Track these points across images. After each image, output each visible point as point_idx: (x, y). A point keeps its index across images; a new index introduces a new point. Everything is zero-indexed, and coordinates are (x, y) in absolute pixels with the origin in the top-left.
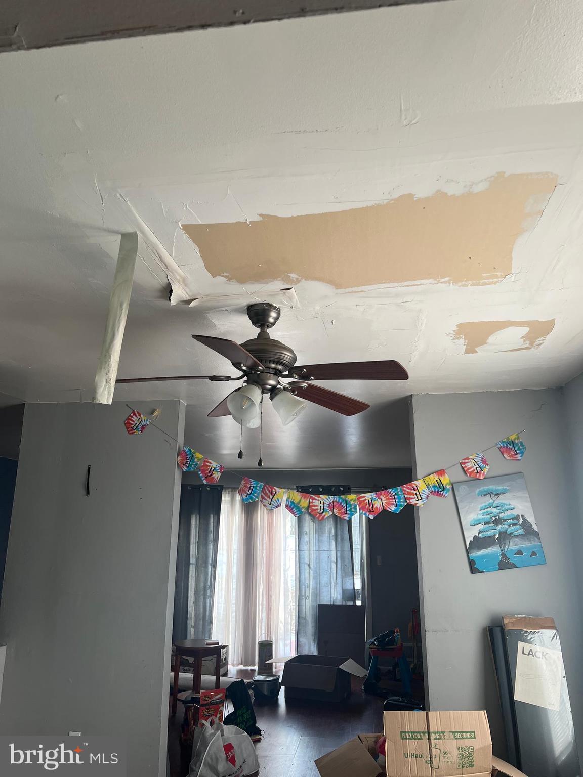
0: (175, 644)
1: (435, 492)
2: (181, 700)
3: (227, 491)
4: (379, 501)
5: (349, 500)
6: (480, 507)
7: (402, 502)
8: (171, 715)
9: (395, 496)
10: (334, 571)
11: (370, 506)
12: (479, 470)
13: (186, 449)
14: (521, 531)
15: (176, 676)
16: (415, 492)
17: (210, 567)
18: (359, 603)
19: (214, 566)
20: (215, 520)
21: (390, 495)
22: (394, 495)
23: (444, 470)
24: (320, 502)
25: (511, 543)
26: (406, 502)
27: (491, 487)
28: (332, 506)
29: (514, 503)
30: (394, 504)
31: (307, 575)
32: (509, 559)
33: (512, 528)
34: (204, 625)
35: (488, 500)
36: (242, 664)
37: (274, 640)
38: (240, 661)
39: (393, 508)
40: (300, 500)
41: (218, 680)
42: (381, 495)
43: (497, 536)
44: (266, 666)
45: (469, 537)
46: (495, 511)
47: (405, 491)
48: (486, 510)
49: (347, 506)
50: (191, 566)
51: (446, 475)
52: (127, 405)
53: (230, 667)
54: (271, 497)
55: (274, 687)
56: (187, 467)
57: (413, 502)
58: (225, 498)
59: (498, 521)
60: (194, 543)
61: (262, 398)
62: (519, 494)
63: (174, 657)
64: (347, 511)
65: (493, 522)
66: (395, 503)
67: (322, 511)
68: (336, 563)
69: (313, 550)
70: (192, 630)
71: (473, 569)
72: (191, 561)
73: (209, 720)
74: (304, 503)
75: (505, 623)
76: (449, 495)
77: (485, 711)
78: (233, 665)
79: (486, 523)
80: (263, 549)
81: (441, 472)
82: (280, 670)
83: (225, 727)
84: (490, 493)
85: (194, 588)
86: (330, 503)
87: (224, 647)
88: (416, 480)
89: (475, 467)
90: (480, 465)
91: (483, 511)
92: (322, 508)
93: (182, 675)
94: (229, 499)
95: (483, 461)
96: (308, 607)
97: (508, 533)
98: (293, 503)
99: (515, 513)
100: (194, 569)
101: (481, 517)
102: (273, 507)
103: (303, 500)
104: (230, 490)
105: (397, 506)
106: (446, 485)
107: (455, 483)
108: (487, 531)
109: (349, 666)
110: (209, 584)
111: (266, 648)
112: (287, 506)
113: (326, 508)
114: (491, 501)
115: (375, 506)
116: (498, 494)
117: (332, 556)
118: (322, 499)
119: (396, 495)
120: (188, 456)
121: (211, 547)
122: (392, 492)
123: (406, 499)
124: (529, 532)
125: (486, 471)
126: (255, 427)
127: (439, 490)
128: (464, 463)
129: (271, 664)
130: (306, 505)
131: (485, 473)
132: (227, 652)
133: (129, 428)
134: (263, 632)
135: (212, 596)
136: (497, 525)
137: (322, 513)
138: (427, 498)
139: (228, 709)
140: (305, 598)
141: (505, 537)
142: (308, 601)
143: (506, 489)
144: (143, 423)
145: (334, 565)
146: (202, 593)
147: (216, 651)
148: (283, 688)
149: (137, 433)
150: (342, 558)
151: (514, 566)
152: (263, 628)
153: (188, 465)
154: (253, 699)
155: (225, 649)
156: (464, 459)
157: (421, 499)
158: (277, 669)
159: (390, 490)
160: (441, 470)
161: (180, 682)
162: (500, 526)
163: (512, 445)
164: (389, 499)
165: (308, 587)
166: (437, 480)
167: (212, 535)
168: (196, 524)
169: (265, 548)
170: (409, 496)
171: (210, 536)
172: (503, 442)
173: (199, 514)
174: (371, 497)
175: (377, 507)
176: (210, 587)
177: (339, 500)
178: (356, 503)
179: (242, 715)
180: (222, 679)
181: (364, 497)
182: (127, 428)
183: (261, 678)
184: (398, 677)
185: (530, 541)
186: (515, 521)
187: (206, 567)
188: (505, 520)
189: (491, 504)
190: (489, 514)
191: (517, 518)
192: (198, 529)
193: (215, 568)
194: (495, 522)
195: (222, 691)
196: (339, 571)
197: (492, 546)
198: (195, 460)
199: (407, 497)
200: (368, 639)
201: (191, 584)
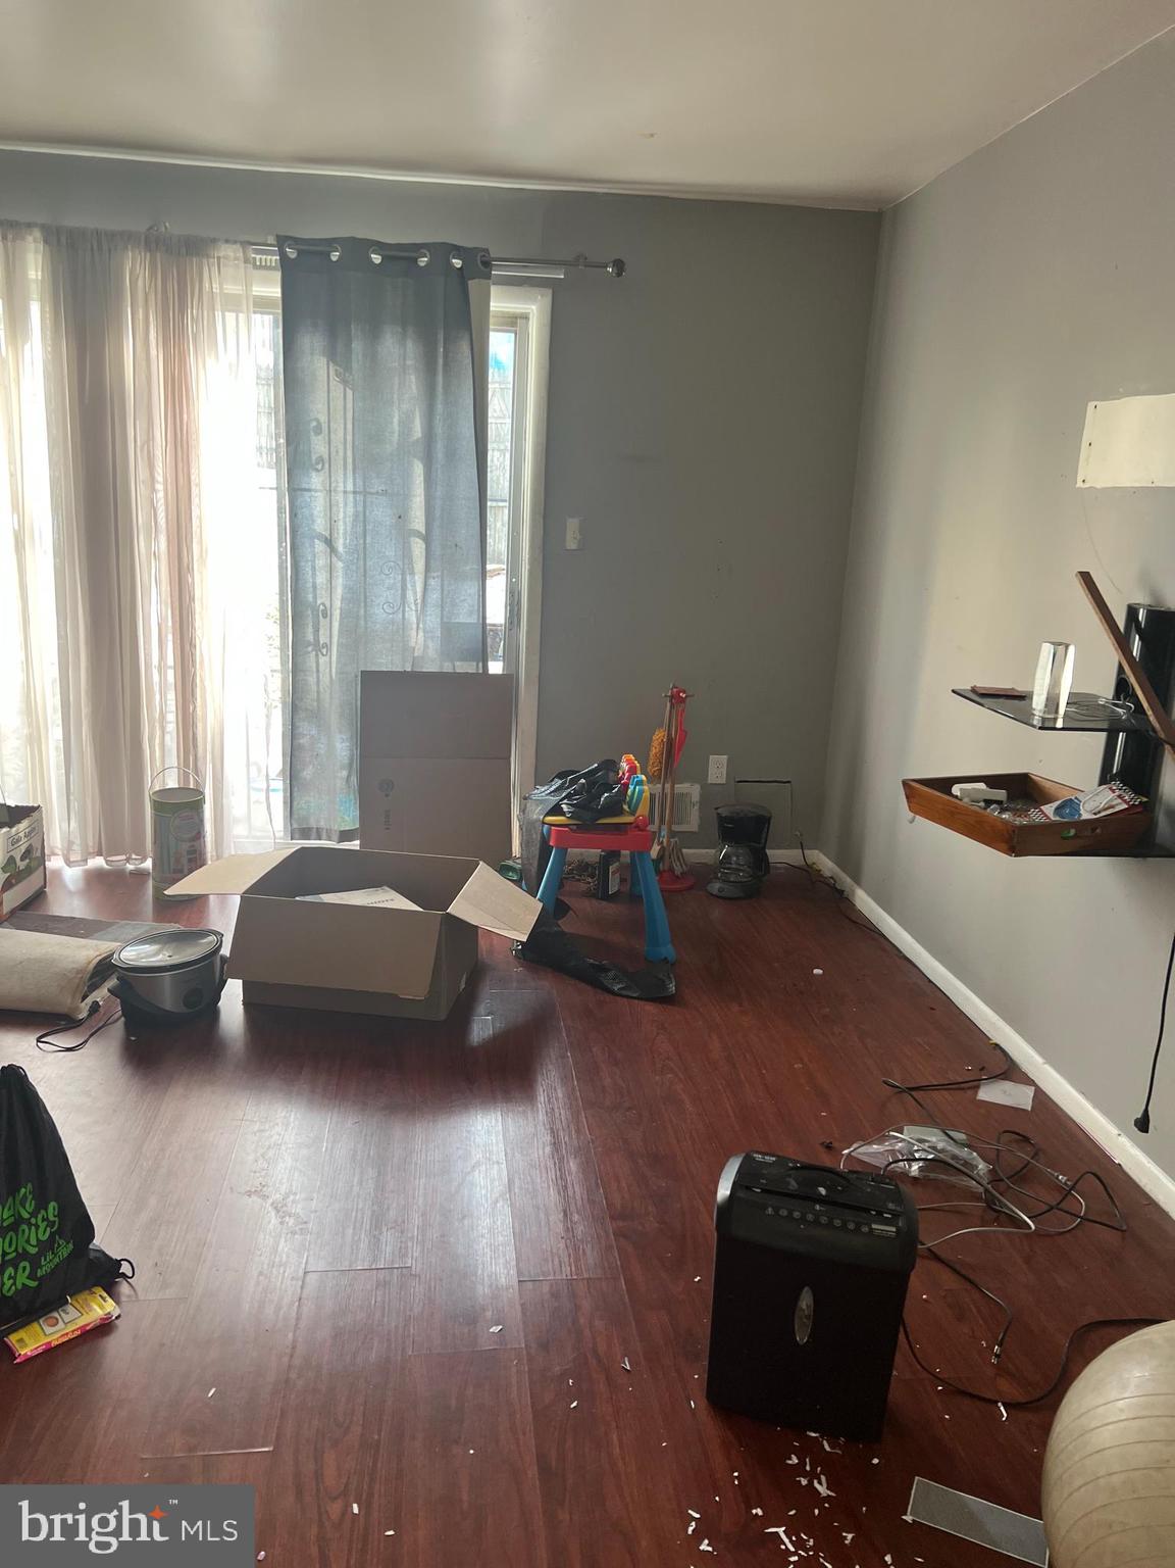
10: (420, 568)
18: (496, 668)
36: (100, 854)
38: (94, 848)
53: (58, 864)
55: (205, 979)
68: (427, 540)
78: (68, 862)
96: (326, 678)
109: (480, 897)
111: (182, 819)
117: (412, 515)
134: (170, 757)
142: (327, 659)
145: (418, 547)
150: (449, 518)
165: (325, 617)
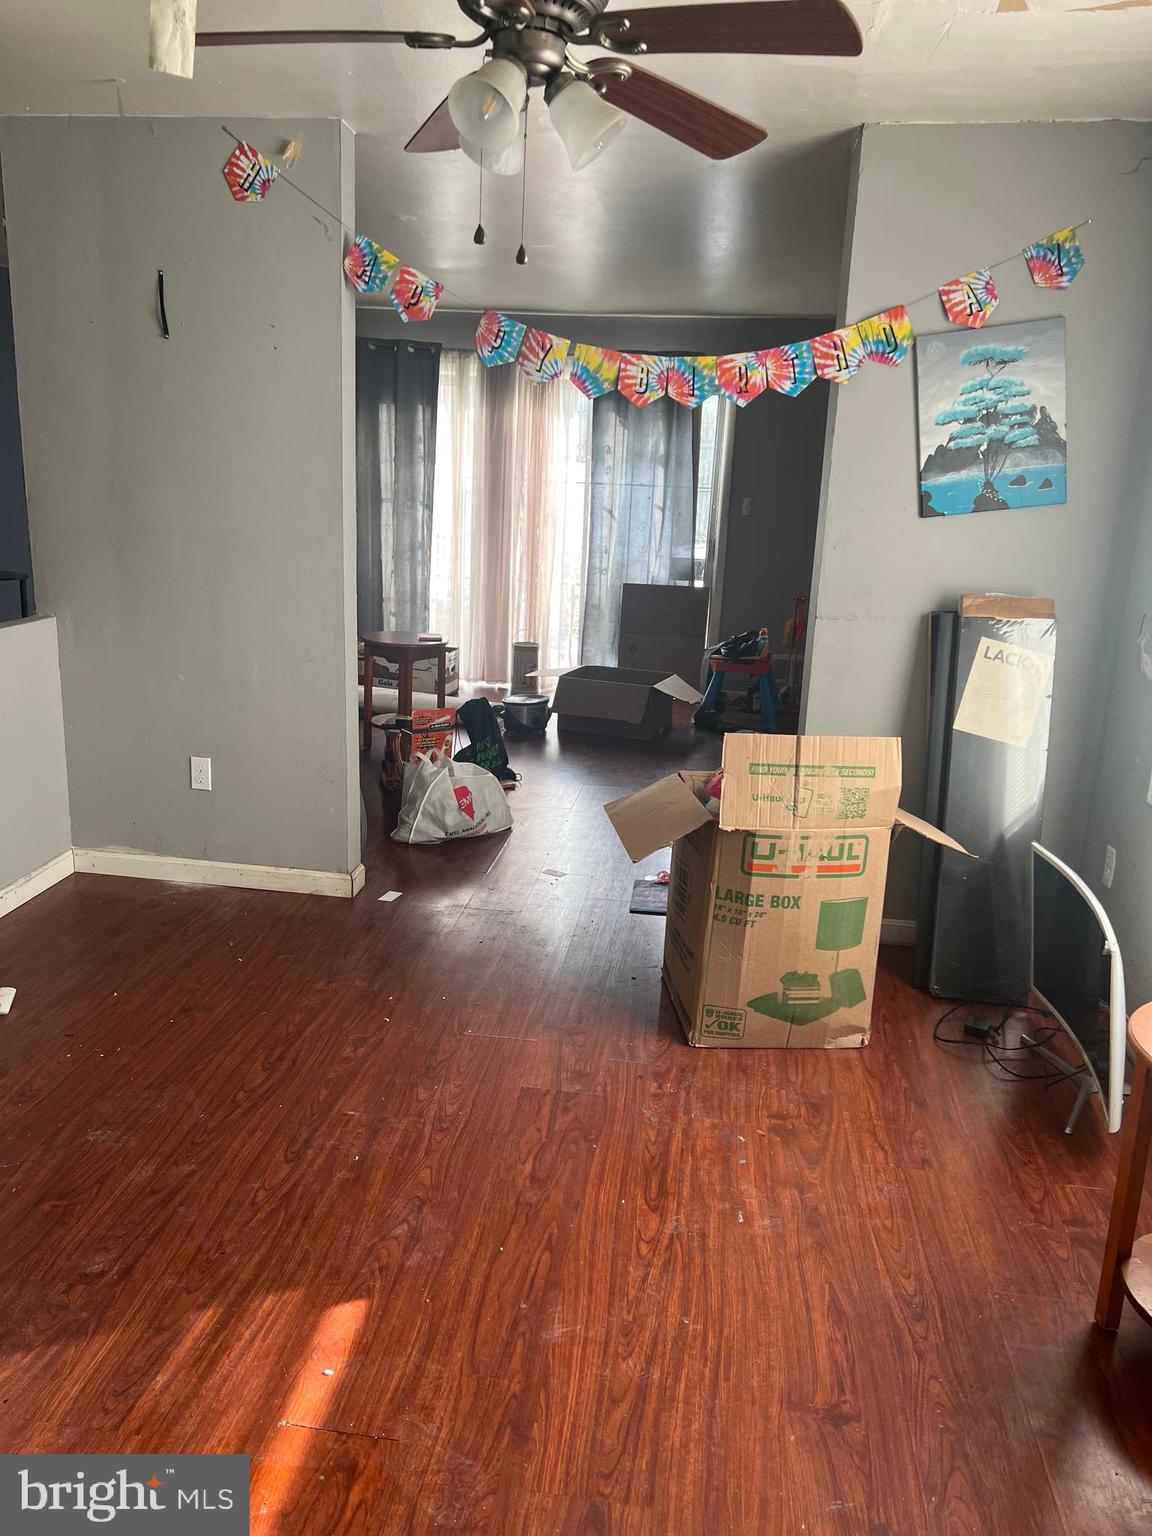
0: (364, 637)
1: (877, 353)
2: (377, 726)
3: (450, 356)
4: (760, 370)
5: (700, 367)
6: (962, 387)
7: (806, 373)
8: (363, 748)
9: (796, 361)
10: (659, 526)
11: (741, 380)
12: (975, 308)
13: (362, 241)
14: (1033, 439)
15: (368, 693)
16: (836, 353)
17: (420, 508)
18: (699, 584)
19: (429, 507)
20: (428, 417)
21: (785, 358)
22: (793, 359)
23: (902, 307)
24: (640, 369)
25: (1008, 462)
26: (816, 373)
27: (992, 346)
28: (665, 380)
29: (1030, 382)
30: (790, 378)
31: (605, 532)
32: (997, 492)
33: (1017, 432)
34: (413, 611)
35: (981, 373)
36: (483, 679)
37: (540, 642)
38: (480, 675)
39: (786, 387)
40: (601, 365)
41: (441, 703)
42: (766, 355)
43: (982, 449)
44: (525, 683)
45: (930, 447)
46: (991, 396)
47: (816, 349)
48: (973, 394)
49: (696, 379)
50: (384, 505)
51: (906, 318)
52: (224, 128)
53: (462, 683)
54: (542, 355)
55: (540, 713)
56: (367, 283)
57: (830, 373)
58: (447, 371)
59: (991, 417)
60: (386, 461)
61: (527, 98)
62: (1048, 363)
63: (363, 662)
64: (693, 390)
65: (981, 419)
66: (792, 375)
67: (644, 387)
68: (663, 510)
69: (621, 485)
70: (393, 620)
71: (925, 509)
72: (383, 496)
73: (430, 753)
74: (608, 370)
75: (964, 605)
76: (904, 360)
77: (900, 739)
78: (468, 680)
79: (968, 420)
80: (522, 479)
81: (896, 312)
82: (550, 692)
83: (455, 764)
84: (986, 359)
85: (391, 545)
86: (662, 372)
87: (451, 650)
88: (843, 326)
89: (967, 304)
90: (979, 297)
91: (964, 397)
92: (645, 381)
93: (376, 691)
94: (454, 373)
95: (989, 289)
96: (604, 588)
97: (1007, 441)
98: (585, 369)
99: (1028, 402)
100: (391, 510)
101: (959, 408)
102: (545, 376)
103: (606, 365)
104: (456, 354)
105: (795, 382)
106: (904, 338)
107: (919, 336)
108: (966, 437)
109: (672, 686)
110: (420, 540)
111: (527, 655)
112: (573, 376)
113: (653, 381)
114: (987, 376)
115: (752, 381)
116: (1004, 362)
117: (656, 497)
118: (646, 363)
119: (797, 357)
120: (367, 259)
121: (421, 469)
122: (790, 352)
123: (815, 367)
124: (1048, 439)
125: (989, 310)
126: (510, 173)
127: (885, 350)
128: (948, 293)
129: (534, 679)
130: (612, 375)
131: (987, 316)
132: (456, 659)
133: (234, 186)
134: (522, 626)
135: (427, 562)
136: (988, 425)
137: (645, 391)
138: (858, 366)
139: (461, 742)
140: (601, 572)
141: (999, 448)
142: (606, 577)
143: (1021, 351)
144: (264, 175)
145: (658, 514)
146: (408, 555)
147: (437, 651)
148: (554, 717)
149: (253, 197)
150: (676, 500)
151: (1004, 506)
152: (522, 619)
153: (367, 279)
154: (503, 730)
155: (453, 653)
156: (950, 284)
157: (847, 367)
158: (546, 690)
159: (786, 348)
160: (896, 307)
161: (375, 701)
162: (993, 427)
163: (1056, 253)
164: (782, 367)
165: (606, 553)
166: (884, 329)
167: (421, 446)
168: (389, 424)
169: (526, 476)
170: (822, 362)
171: (417, 446)
172: (1038, 246)
173: (395, 403)
174: (745, 362)
175: (754, 384)
176: (422, 544)
177: (680, 366)
178: (714, 374)
179: (484, 750)
180: (448, 699)
181: (732, 361)
182: (231, 186)
183: (517, 699)
184: (755, 707)
185: (1046, 459)
186: (1026, 418)
187: (413, 507)
188: (1006, 416)
189: (985, 383)
190: (976, 403)
191: (1031, 412)
192: (393, 432)
193: (432, 512)
194: (985, 420)
195: (450, 711)
196: (668, 524)
197: (970, 465)
198: (382, 268)
199: (819, 364)
200: (710, 645)
201: (386, 538)
